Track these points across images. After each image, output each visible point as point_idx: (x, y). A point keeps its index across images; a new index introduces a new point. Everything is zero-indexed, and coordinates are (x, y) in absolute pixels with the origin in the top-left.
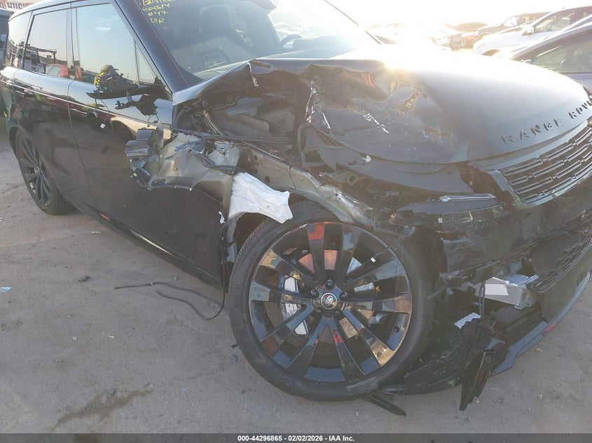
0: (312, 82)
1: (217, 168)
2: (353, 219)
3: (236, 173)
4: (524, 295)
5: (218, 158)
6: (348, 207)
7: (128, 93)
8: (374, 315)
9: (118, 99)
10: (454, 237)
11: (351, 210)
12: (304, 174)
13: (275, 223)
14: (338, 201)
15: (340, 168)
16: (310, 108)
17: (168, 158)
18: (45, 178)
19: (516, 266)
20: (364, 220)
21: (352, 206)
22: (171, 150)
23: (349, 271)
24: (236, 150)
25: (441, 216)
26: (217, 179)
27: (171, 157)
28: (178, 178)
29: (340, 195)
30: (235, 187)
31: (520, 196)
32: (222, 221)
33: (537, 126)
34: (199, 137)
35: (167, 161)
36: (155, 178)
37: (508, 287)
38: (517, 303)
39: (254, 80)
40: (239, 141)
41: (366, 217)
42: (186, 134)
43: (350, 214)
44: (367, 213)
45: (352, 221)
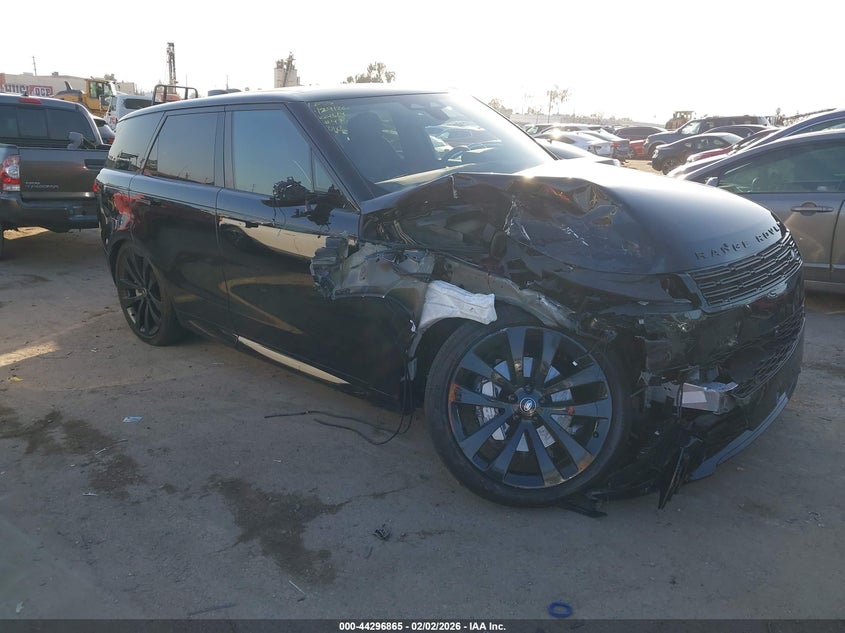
0: (514, 196)
1: (411, 275)
2: (558, 323)
3: (430, 281)
4: (722, 400)
5: (412, 265)
6: (550, 310)
7: (307, 202)
8: (571, 426)
9: (298, 207)
10: (654, 336)
11: (554, 313)
12: (504, 280)
13: (478, 325)
14: (540, 305)
15: (547, 276)
16: (509, 220)
17: (354, 268)
18: (153, 299)
19: (713, 374)
20: (567, 323)
21: (556, 309)
22: (357, 259)
23: (546, 380)
24: (431, 259)
25: (641, 318)
26: (412, 286)
27: (357, 266)
28: (365, 287)
29: (543, 299)
30: (429, 294)
31: (707, 300)
32: (413, 329)
33: (725, 245)
34: (387, 246)
35: (352, 271)
36: (337, 288)
37: (706, 393)
38: (715, 408)
39: (455, 192)
40: (433, 250)
41: (569, 321)
42: (374, 244)
43: (554, 318)
44: (571, 317)
45: (556, 325)
